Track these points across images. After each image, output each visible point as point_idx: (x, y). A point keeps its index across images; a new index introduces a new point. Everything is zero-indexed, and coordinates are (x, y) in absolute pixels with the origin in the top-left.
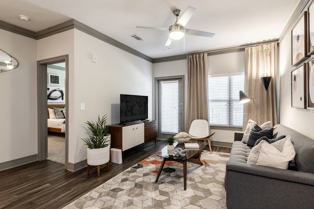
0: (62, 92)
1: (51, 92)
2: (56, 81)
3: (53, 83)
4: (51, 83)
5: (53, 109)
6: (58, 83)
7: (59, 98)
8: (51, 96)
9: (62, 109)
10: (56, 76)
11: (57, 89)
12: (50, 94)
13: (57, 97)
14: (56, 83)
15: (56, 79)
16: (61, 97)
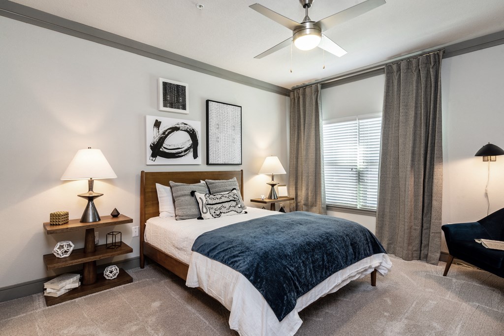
0: (192, 134)
1: (164, 133)
2: (178, 101)
3: (172, 107)
4: (165, 106)
5: (168, 185)
6: (184, 108)
7: (185, 151)
8: (164, 145)
9: (193, 187)
10: (178, 86)
11: (182, 126)
12: (162, 140)
13: (180, 150)
14: (178, 108)
15: (178, 96)
16: (192, 149)
